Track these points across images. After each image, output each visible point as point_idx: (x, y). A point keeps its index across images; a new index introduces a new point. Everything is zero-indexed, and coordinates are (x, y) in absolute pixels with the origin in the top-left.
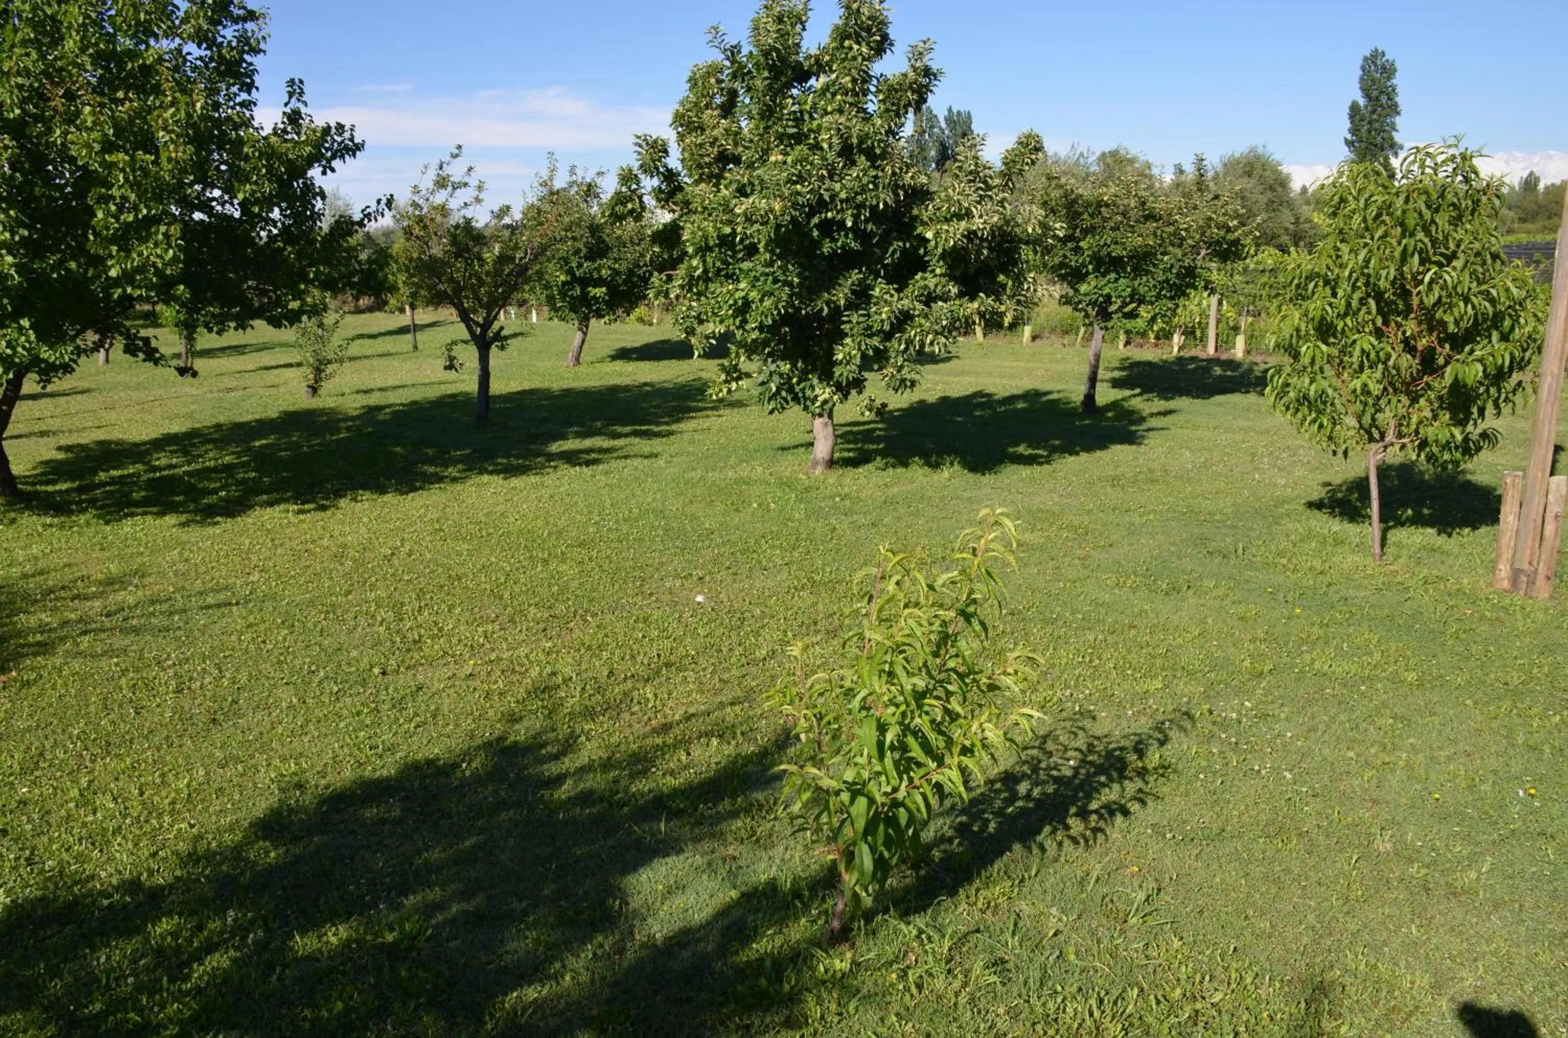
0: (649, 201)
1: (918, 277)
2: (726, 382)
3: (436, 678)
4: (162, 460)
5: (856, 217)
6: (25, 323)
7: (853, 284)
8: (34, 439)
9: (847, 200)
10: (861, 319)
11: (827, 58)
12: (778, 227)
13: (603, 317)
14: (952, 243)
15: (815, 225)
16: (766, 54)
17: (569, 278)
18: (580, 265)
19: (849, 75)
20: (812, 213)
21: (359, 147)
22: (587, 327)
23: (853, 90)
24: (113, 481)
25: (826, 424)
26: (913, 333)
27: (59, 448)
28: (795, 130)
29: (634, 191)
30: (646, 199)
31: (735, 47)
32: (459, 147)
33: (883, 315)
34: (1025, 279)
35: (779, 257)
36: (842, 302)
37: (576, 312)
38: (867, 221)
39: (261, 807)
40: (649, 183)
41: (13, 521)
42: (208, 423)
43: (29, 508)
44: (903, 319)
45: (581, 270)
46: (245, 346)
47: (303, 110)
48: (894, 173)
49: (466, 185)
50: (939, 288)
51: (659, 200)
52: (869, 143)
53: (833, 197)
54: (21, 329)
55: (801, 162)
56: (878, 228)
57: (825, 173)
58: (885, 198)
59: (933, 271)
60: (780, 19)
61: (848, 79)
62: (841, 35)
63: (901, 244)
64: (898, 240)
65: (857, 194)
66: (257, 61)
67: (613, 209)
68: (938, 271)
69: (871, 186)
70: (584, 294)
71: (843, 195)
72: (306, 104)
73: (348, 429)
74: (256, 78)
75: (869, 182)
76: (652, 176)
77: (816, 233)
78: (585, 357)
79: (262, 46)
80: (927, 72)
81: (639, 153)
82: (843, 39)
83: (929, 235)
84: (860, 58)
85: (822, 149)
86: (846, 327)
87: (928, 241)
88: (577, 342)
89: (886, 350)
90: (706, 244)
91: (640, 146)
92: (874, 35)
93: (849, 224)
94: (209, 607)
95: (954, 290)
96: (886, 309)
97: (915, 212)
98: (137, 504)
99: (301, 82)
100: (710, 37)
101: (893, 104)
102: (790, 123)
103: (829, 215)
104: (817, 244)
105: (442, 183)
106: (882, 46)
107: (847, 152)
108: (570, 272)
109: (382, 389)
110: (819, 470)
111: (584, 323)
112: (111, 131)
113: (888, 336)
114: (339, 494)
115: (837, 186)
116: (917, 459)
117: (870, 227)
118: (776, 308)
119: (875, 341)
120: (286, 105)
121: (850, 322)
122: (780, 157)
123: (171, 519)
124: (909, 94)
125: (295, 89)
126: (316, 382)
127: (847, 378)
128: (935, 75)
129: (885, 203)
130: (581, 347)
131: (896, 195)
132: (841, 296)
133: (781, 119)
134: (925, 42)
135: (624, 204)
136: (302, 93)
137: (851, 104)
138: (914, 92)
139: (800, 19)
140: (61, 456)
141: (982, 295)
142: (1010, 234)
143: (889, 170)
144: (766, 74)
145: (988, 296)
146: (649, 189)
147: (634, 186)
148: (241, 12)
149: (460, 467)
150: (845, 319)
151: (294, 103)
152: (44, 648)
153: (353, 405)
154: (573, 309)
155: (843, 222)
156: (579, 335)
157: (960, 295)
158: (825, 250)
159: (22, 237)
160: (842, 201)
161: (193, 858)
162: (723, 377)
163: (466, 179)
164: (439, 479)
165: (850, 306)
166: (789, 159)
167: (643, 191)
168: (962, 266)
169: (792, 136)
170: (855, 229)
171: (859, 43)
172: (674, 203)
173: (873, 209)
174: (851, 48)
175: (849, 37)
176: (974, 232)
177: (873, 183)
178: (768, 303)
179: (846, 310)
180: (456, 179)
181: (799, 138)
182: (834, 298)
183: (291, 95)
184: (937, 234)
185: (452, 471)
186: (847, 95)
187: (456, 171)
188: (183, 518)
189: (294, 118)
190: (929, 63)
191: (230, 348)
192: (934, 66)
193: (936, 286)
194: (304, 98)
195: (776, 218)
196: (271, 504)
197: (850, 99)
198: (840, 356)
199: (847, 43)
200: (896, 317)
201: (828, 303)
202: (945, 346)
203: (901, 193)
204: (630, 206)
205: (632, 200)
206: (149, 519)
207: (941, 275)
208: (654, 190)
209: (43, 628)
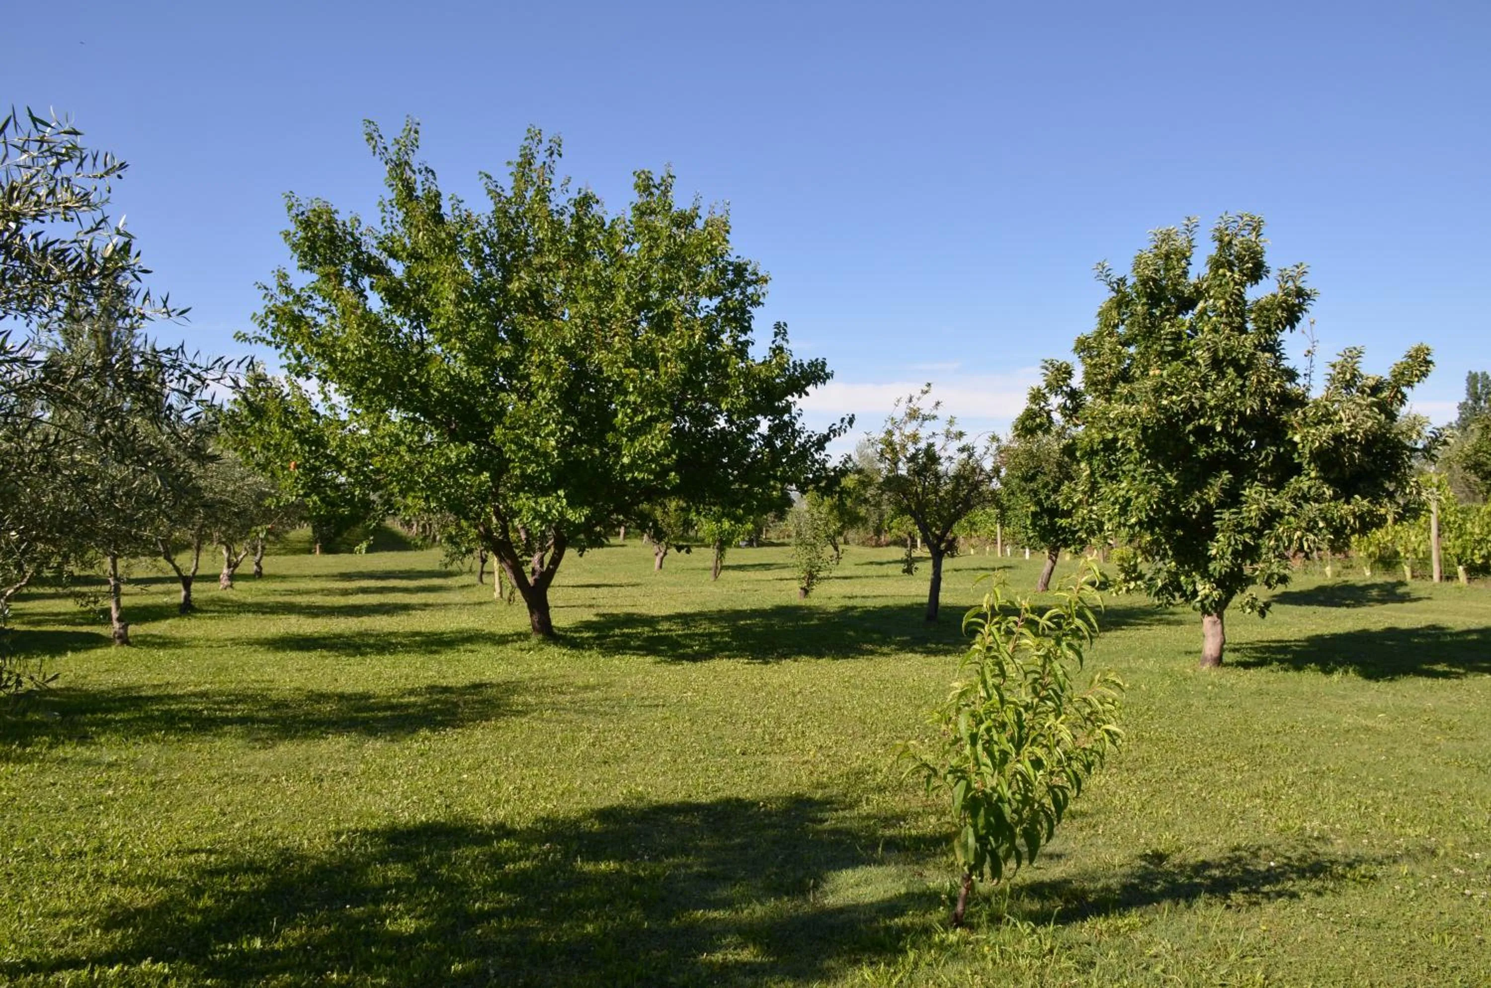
0: (1056, 416)
1: (1292, 480)
2: (1125, 581)
3: (779, 760)
4: (665, 626)
5: (1225, 424)
6: (561, 493)
7: (1222, 484)
8: (583, 608)
9: (1216, 407)
10: (1233, 516)
11: (1205, 285)
12: (1145, 429)
13: (1069, 546)
14: (1317, 444)
15: (1190, 432)
16: (1144, 283)
17: (1038, 509)
18: (1048, 497)
19: (1223, 298)
20: (1188, 419)
21: (829, 376)
22: (1056, 556)
23: (1227, 311)
24: (623, 635)
25: (1215, 622)
26: (1281, 530)
27: (597, 615)
28: (1172, 348)
29: (1042, 409)
30: (1053, 414)
31: (1121, 280)
32: (929, 385)
33: (1252, 512)
34: (1408, 483)
35: (1149, 456)
36: (1212, 500)
37: (1044, 541)
38: (1237, 427)
39: (604, 803)
40: (1055, 401)
41: (542, 649)
42: (714, 609)
43: (556, 644)
44: (1271, 517)
45: (1049, 502)
46: (772, 565)
47: (785, 345)
48: (1259, 382)
49: (934, 417)
50: (1313, 490)
51: (1065, 416)
52: (1234, 354)
53: (1202, 405)
54: (558, 497)
55: (1176, 375)
56: (1248, 433)
57: (1198, 384)
58: (1251, 405)
59: (1308, 474)
60: (1167, 257)
61: (1222, 302)
62: (1216, 264)
63: (1274, 449)
64: (1271, 445)
65: (1226, 401)
66: (754, 311)
67: (1023, 423)
68: (1313, 474)
69: (1238, 394)
70: (1053, 524)
71: (1212, 403)
72: (787, 341)
73: (819, 619)
74: (752, 322)
75: (1236, 391)
76: (1056, 395)
77: (1192, 439)
78: (1054, 583)
79: (761, 300)
80: (1300, 293)
81: (1046, 375)
82: (1218, 268)
83: (1297, 438)
84: (1232, 284)
85: (1198, 364)
86: (1217, 524)
87: (1296, 444)
88: (1046, 569)
89: (1257, 547)
90: (1092, 448)
91: (1047, 369)
92: (1247, 262)
93: (1219, 429)
94: (645, 706)
95: (1329, 492)
96: (1255, 507)
97: (1284, 418)
98: (631, 648)
99: (785, 325)
100: (1096, 272)
101: (1264, 322)
102: (1168, 342)
103: (1202, 421)
104: (1192, 449)
105: (913, 415)
106: (1257, 272)
107: (1216, 364)
108: (1039, 503)
109: (863, 597)
110: (1206, 667)
111: (1054, 551)
112: (630, 355)
113: (1258, 534)
114: (785, 656)
115: (1208, 395)
116: (1313, 665)
117: (1240, 432)
118: (1149, 503)
119: (1247, 537)
120: (773, 342)
121: (1220, 519)
122: (1157, 372)
123: (650, 659)
124: (1279, 312)
125: (780, 330)
126: (808, 585)
127: (1220, 572)
128: (1309, 296)
129: (1252, 410)
130: (1050, 574)
131: (1263, 402)
132: (1212, 495)
133: (1160, 339)
134: (1298, 267)
135: (1033, 419)
136: (785, 333)
137: (1225, 324)
138: (1283, 310)
139: (1184, 255)
140: (595, 619)
141: (1357, 496)
142: (1392, 440)
143: (1254, 378)
144: (1144, 300)
145: (1364, 498)
146: (1056, 406)
147: (1042, 404)
148: (754, 277)
149: (893, 647)
150: (1217, 516)
151: (779, 341)
152: (518, 713)
153: (833, 606)
154: (1043, 538)
155: (1212, 428)
156: (1049, 563)
157: (1335, 498)
158: (1201, 454)
159: (569, 433)
160: (1211, 408)
161: (546, 820)
162: (1122, 576)
163: (934, 412)
164: (872, 653)
165: (1222, 505)
166: (1165, 373)
167: (1050, 408)
168: (1337, 469)
169: (1170, 353)
170: (1224, 433)
171: (1232, 271)
172: (1077, 418)
173: (1242, 414)
174: (1224, 275)
175: (1222, 266)
176: (1342, 435)
177: (1241, 391)
178: (1142, 499)
179: (1217, 508)
180: (926, 411)
181: (1177, 355)
182: (1206, 497)
183: (776, 335)
184: (1304, 438)
185: (885, 649)
186: (1221, 316)
187: (925, 406)
188: (658, 659)
189: (778, 351)
190: (1302, 285)
191: (759, 565)
192: (1307, 287)
193: (1310, 488)
194: (787, 337)
195: (1142, 421)
196: (729, 657)
197: (1224, 320)
198: (1214, 552)
199: (1221, 271)
200: (1263, 514)
201: (1199, 501)
202: (1314, 542)
203: (1268, 400)
204: (1038, 420)
205: (1041, 416)
206: (635, 657)
207: (1316, 478)
208: (1059, 407)
209: (525, 704)
